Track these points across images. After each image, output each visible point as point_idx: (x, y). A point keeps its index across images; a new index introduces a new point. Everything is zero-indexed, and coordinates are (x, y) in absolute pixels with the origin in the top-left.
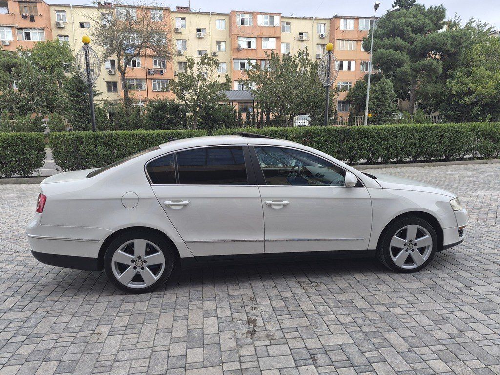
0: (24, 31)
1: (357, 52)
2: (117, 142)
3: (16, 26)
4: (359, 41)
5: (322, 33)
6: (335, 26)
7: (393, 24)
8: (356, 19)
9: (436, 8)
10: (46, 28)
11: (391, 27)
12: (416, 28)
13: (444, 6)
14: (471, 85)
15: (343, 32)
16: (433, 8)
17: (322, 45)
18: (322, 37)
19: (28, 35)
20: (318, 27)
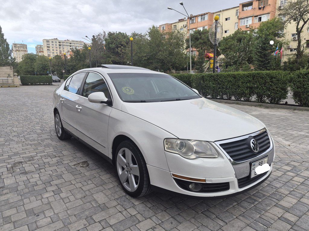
0: (258, 17)
2: (220, 79)
3: (255, 15)
10: (272, 12)
19: (260, 19)
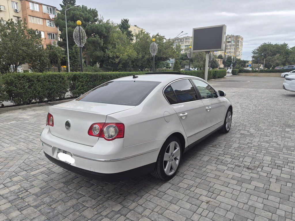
1: (44, 26)
4: (44, 20)
5: (16, 8)
6: (26, 6)
7: (73, 14)
8: (40, 4)
9: (93, 9)
11: (71, 15)
12: (85, 19)
13: (97, 10)
14: (118, 54)
15: (32, 11)
16: (92, 9)
17: (17, 17)
18: (16, 11)
20: (12, 4)
